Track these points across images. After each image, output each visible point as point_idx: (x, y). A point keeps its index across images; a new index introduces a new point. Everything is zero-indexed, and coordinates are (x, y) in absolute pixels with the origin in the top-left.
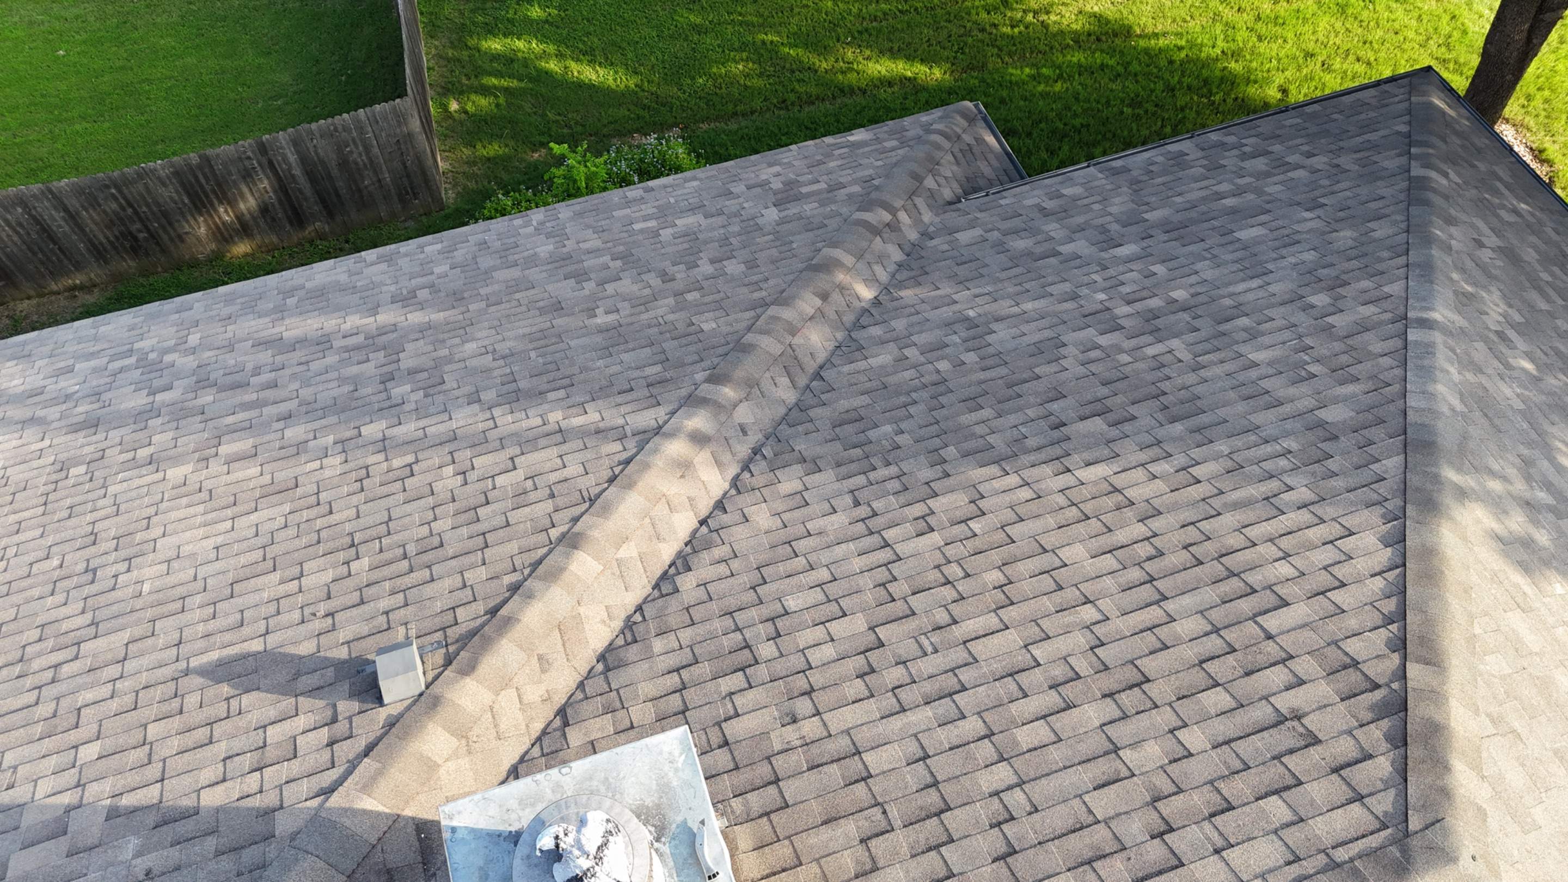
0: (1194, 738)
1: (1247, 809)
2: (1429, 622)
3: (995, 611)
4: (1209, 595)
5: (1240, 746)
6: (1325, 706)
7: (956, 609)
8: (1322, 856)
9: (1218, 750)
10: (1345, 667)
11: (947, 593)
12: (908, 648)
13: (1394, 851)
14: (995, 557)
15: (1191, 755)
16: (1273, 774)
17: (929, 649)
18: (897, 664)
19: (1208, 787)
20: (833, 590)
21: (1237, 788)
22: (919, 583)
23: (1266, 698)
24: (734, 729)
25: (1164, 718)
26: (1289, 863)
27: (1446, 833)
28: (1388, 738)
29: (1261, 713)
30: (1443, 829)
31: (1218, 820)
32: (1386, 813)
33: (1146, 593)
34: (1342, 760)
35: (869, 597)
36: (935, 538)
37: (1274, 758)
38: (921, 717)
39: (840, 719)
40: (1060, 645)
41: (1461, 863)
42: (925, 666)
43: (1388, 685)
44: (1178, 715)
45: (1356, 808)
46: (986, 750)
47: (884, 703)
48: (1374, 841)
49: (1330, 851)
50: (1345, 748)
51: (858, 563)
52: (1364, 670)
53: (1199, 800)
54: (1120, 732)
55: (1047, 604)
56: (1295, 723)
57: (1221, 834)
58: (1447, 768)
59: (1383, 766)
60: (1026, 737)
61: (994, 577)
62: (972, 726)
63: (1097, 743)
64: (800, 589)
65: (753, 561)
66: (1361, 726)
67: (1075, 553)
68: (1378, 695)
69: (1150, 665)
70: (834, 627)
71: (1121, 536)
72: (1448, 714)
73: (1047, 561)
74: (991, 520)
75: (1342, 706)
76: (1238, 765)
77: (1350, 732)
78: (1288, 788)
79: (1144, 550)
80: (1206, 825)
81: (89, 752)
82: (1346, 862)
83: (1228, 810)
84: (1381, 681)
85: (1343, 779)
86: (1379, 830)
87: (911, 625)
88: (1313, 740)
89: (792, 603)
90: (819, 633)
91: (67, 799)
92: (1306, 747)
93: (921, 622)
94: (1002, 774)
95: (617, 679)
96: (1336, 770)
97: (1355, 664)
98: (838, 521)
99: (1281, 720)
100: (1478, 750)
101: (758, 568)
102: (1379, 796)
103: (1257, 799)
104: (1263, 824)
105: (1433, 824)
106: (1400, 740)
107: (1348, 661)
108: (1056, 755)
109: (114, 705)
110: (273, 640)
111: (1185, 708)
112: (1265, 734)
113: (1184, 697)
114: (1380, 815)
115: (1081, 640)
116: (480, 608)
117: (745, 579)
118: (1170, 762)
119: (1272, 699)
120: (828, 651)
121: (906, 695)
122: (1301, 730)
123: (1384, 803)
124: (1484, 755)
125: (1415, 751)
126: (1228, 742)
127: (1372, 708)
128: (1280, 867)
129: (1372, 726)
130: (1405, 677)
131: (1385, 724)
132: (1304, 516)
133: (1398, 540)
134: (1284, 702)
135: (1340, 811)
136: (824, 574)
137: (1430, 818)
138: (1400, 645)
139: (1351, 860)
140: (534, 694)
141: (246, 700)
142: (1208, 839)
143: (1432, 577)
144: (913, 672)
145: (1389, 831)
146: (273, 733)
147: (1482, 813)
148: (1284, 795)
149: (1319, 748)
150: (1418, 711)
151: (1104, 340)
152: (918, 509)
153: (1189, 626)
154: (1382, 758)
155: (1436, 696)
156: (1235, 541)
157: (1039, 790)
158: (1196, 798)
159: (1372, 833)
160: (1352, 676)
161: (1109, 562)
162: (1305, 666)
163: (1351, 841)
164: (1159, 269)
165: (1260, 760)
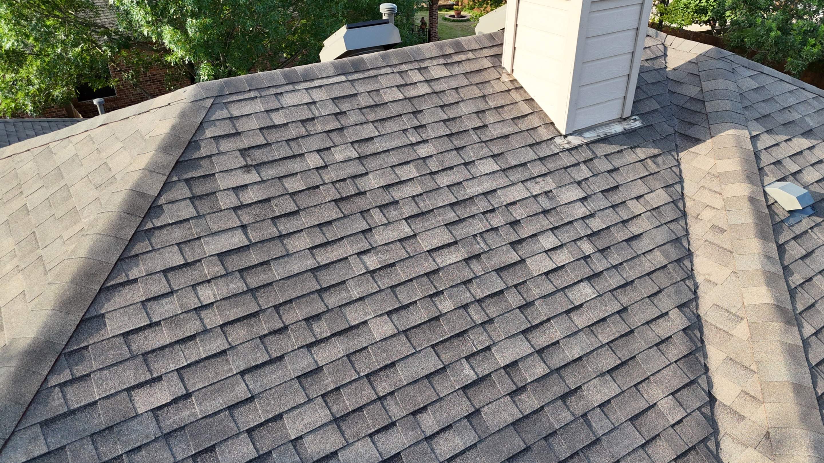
0: (314, 161)
1: (294, 120)
5: (288, 153)
6: (226, 172)
8: (263, 95)
10: (201, 197)
15: (317, 151)
18: (497, 229)
19: (312, 133)
21: (296, 131)
23: (263, 181)
26: (282, 94)
28: (198, 147)
29: (268, 172)
31: (310, 116)
34: (232, 138)
37: (271, 144)
38: (472, 189)
40: (392, 234)
43: (180, 180)
46: (433, 165)
48: (234, 98)
49: (258, 96)
50: (227, 145)
53: (318, 127)
56: (250, 163)
57: (311, 110)
59: (210, 132)
60: (411, 171)
62: (443, 180)
66: (211, 156)
72: (152, 157)
75: (216, 170)
77: (220, 153)
80: (317, 114)
82: (253, 91)
83: (304, 120)
84: (183, 184)
85: (235, 128)
86: (229, 102)
90: (558, 259)
92: (249, 148)
94: (423, 151)
96: (238, 133)
97: (193, 199)
99: (259, 166)
102: (220, 118)
103: (287, 124)
104: (288, 112)
105: (200, 99)
106: (192, 145)
107: (196, 201)
113: (314, 188)
114: (225, 109)
118: (330, 148)
119: (260, 179)
122: (248, 159)
123: (220, 114)
125: (187, 137)
126: (295, 156)
127: (200, 166)
128: (285, 92)
129: (204, 155)
130: (164, 185)
131: (196, 155)
134: (253, 177)
137: (199, 103)
139: (249, 91)
142: (317, 109)
144: (485, 221)
145: (224, 101)
148: (271, 124)
149: (242, 146)
150: (171, 160)
154: (208, 136)
155: (152, 168)
157: (402, 140)
159: (233, 102)
160: (199, 190)
162: (227, 201)
163: (245, 99)
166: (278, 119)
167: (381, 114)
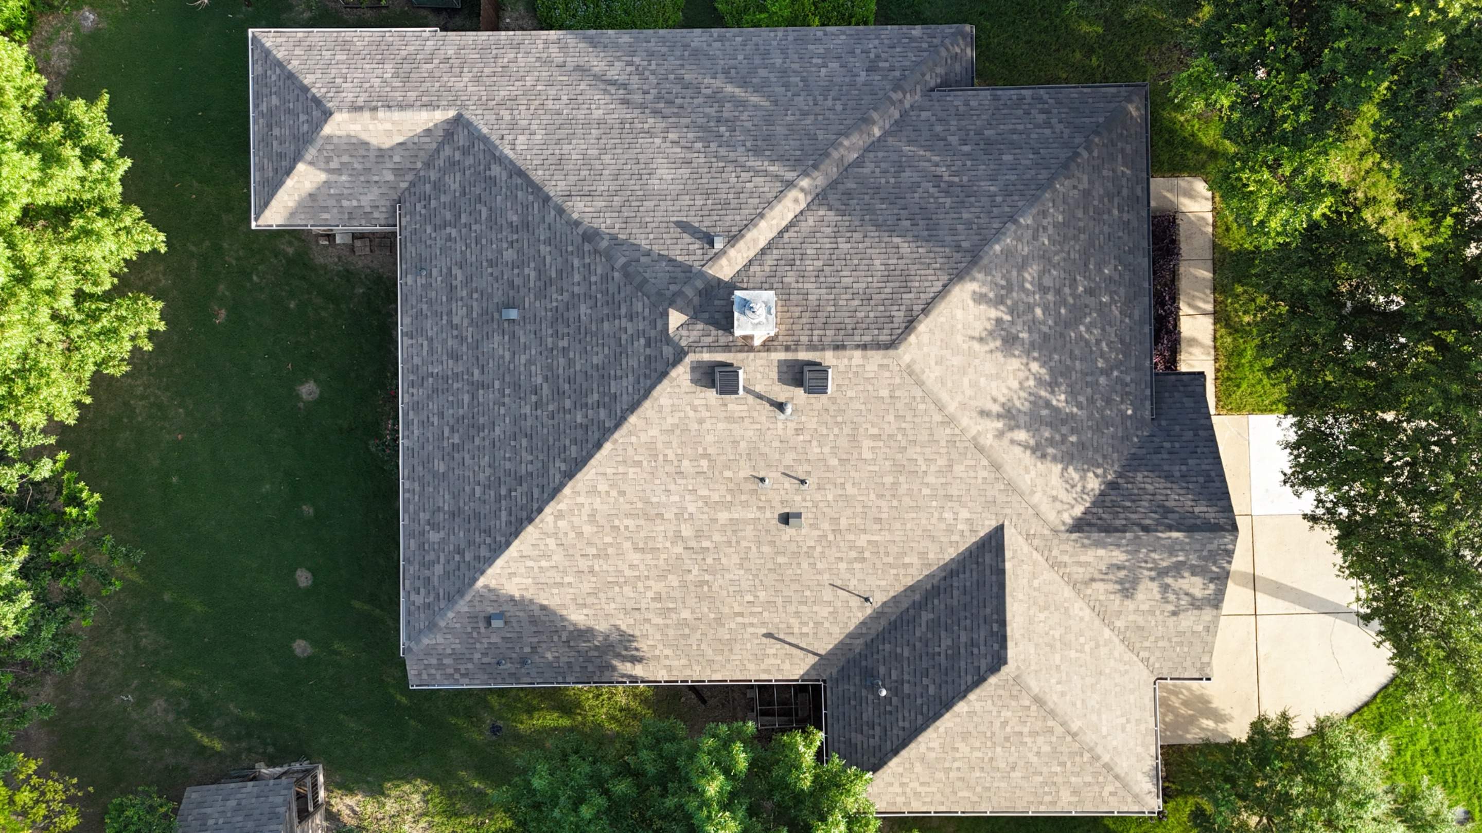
1: (871, 330)
2: (933, 308)
3: (851, 271)
4: (898, 284)
5: (878, 319)
7: (843, 267)
8: (878, 342)
9: (875, 318)
10: (910, 310)
11: (844, 262)
12: (828, 274)
13: (890, 345)
14: (859, 256)
15: (869, 317)
16: (880, 326)
19: (867, 324)
21: (873, 326)
22: (839, 257)
24: (785, 280)
25: (869, 308)
29: (888, 314)
33: (885, 279)
35: (826, 257)
36: (849, 245)
37: (883, 323)
39: (808, 285)
40: (859, 285)
42: (829, 280)
43: (914, 317)
44: (872, 309)
45: (889, 336)
46: (832, 303)
48: (887, 342)
50: (896, 326)
51: (828, 246)
52: (913, 312)
53: (864, 326)
54: (859, 308)
55: (863, 273)
56: (892, 318)
57: (864, 332)
59: (900, 331)
60: (841, 303)
61: (856, 262)
62: (832, 297)
64: (811, 248)
65: (804, 234)
66: (902, 323)
67: (877, 262)
68: (911, 318)
69: (874, 296)
71: (890, 262)
73: (870, 262)
74: (865, 245)
75: (902, 318)
76: (875, 322)
77: (900, 323)
78: (881, 329)
79: (892, 267)
81: (651, 236)
83: (868, 329)
85: (890, 331)
86: (889, 341)
87: (831, 268)
88: (892, 322)
89: (808, 252)
91: (648, 247)
92: (890, 323)
93: (834, 268)
94: (833, 309)
95: (764, 257)
96: (894, 329)
97: (912, 310)
98: (829, 230)
101: (804, 237)
103: (874, 329)
104: (872, 333)
105: (900, 343)
106: (906, 328)
108: (844, 308)
109: (654, 225)
110: (689, 219)
111: (875, 308)
112: (885, 318)
113: (876, 306)
115: (864, 285)
116: (737, 229)
117: (800, 240)
120: (811, 268)
121: (824, 285)
123: (894, 337)
125: (908, 330)
126: (877, 317)
127: (908, 320)
128: (870, 341)
130: (919, 316)
131: (907, 324)
132: (932, 272)
133: (945, 286)
135: (884, 336)
136: (819, 246)
138: (923, 310)
139: (882, 344)
140: (745, 255)
141: (685, 235)
142: (861, 333)
143: (944, 297)
145: (891, 342)
146: (691, 247)
149: (892, 324)
150: (915, 323)
152: (849, 234)
153: (888, 290)
154: (902, 329)
155: (920, 322)
156: (913, 273)
157: (837, 314)
160: (910, 312)
161: (883, 268)
162: (903, 307)
165: (881, 322)
166: (876, 332)
167: (839, 326)
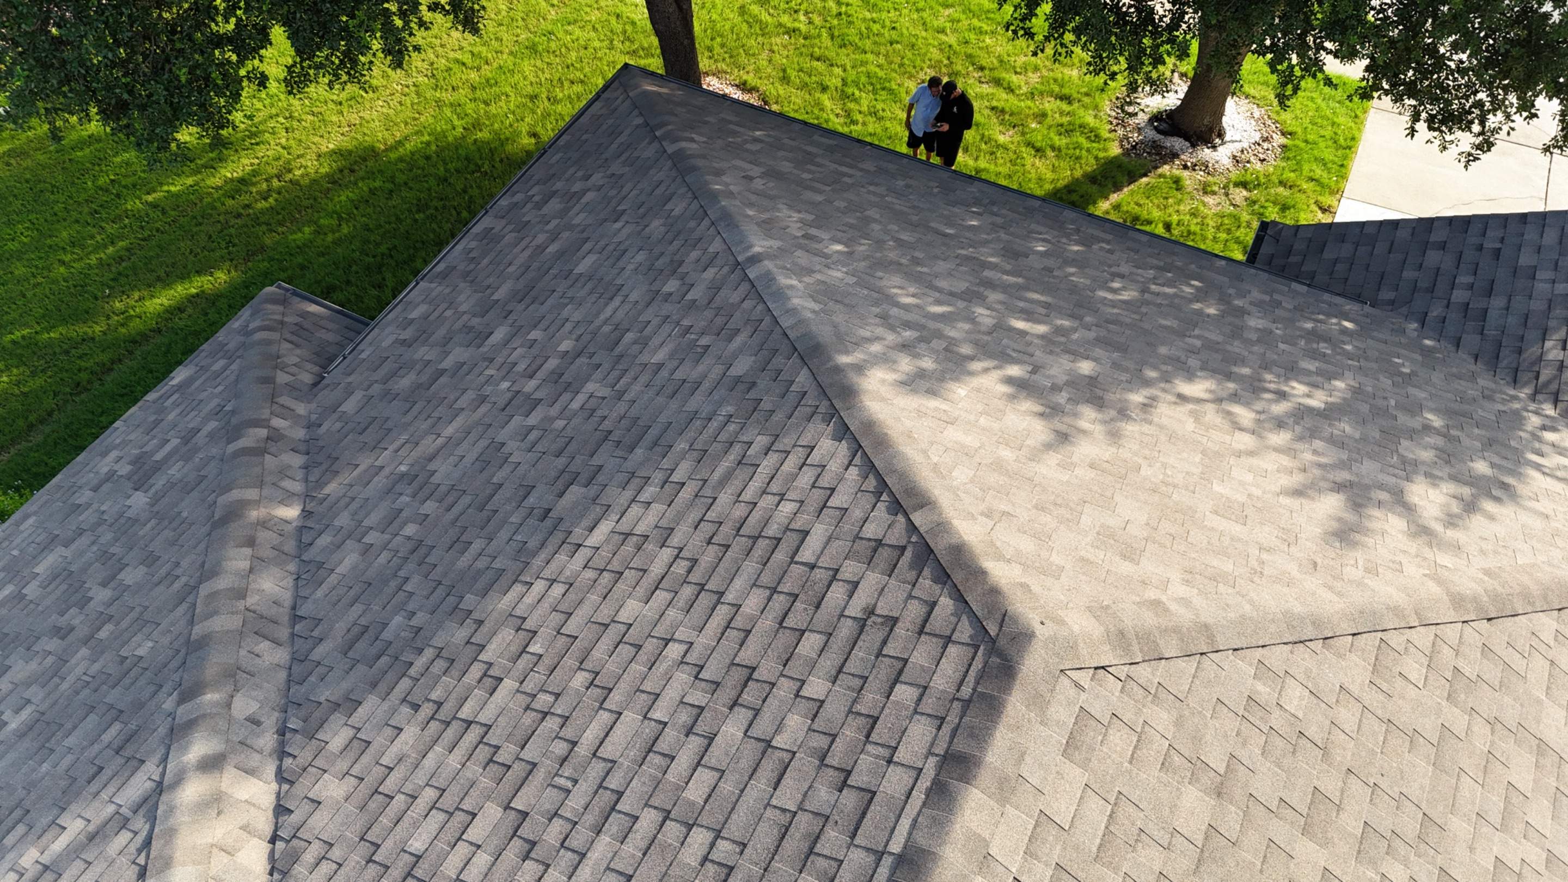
0: (816, 687)
1: (886, 711)
2: (903, 476)
3: (600, 708)
4: (750, 567)
5: (850, 667)
6: (883, 589)
7: (568, 732)
8: (956, 703)
9: (838, 682)
10: (875, 550)
11: (551, 724)
12: (550, 799)
13: (995, 660)
14: (570, 661)
15: (823, 702)
16: (885, 669)
17: (569, 784)
18: (550, 820)
19: (851, 717)
20: (448, 801)
21: (870, 700)
22: (520, 735)
23: (842, 615)
25: (785, 689)
26: (939, 728)
27: (1015, 620)
28: (935, 580)
29: (846, 629)
30: (1011, 618)
31: (874, 737)
32: (971, 636)
33: (705, 600)
34: (919, 621)
35: (485, 782)
36: (509, 684)
37: (877, 657)
38: (603, 847)
41: (1037, 633)
42: (575, 803)
43: (909, 542)
44: (793, 679)
45: (952, 650)
47: (563, 864)
48: (978, 664)
49: (958, 695)
50: (915, 610)
51: (454, 761)
52: (888, 542)
53: (851, 733)
54: (763, 727)
55: (638, 668)
56: (873, 618)
57: (882, 745)
58: (984, 573)
59: (946, 603)
61: (581, 679)
63: (751, 750)
64: (416, 825)
65: (351, 835)
66: (914, 585)
67: (631, 609)
68: (908, 554)
69: (746, 656)
70: (471, 835)
71: (656, 569)
72: (958, 533)
73: (613, 632)
74: (545, 633)
75: (893, 581)
76: (857, 682)
77: (910, 597)
78: (901, 672)
79: (680, 568)
80: (869, 748)
82: (972, 695)
83: (875, 723)
84: (903, 542)
85: (930, 634)
86: (976, 653)
87: (540, 775)
88: (893, 621)
89: (417, 845)
90: (462, 849)
92: (891, 630)
93: (547, 766)
96: (921, 632)
97: (879, 543)
98: (410, 734)
99: (862, 624)
100: (992, 543)
101: (362, 839)
102: (959, 627)
103: (888, 697)
104: (904, 713)
105: (1003, 620)
106: (943, 577)
107: (874, 544)
108: (728, 787)
111: (795, 669)
112: (860, 643)
113: (787, 660)
114: (968, 641)
115: (683, 677)
117: (356, 858)
118: (813, 720)
119: (846, 613)
120: (482, 859)
121: (576, 841)
122: (880, 620)
123: (965, 631)
124: (998, 544)
125: (957, 577)
126: (840, 671)
127: (911, 567)
128: (936, 736)
129: (921, 580)
130: (916, 528)
131: (927, 572)
132: (773, 458)
133: (843, 432)
134: (855, 609)
135: (943, 660)
136: (429, 794)
137: (998, 616)
138: (897, 507)
139: (974, 690)
142: (877, 757)
143: (882, 442)
144: (568, 815)
145: (982, 648)
147: (1025, 587)
148: (902, 678)
149: (900, 624)
150: (939, 546)
151: (532, 420)
152: (476, 671)
153: (752, 604)
154: (942, 599)
155: (942, 526)
156: (739, 511)
157: (734, 829)
158: (848, 733)
159: (973, 659)
160: (884, 553)
161: (661, 596)
162: (850, 570)
163: (965, 677)
164: (535, 334)
165: (870, 666)
